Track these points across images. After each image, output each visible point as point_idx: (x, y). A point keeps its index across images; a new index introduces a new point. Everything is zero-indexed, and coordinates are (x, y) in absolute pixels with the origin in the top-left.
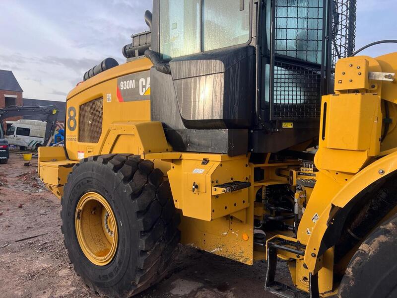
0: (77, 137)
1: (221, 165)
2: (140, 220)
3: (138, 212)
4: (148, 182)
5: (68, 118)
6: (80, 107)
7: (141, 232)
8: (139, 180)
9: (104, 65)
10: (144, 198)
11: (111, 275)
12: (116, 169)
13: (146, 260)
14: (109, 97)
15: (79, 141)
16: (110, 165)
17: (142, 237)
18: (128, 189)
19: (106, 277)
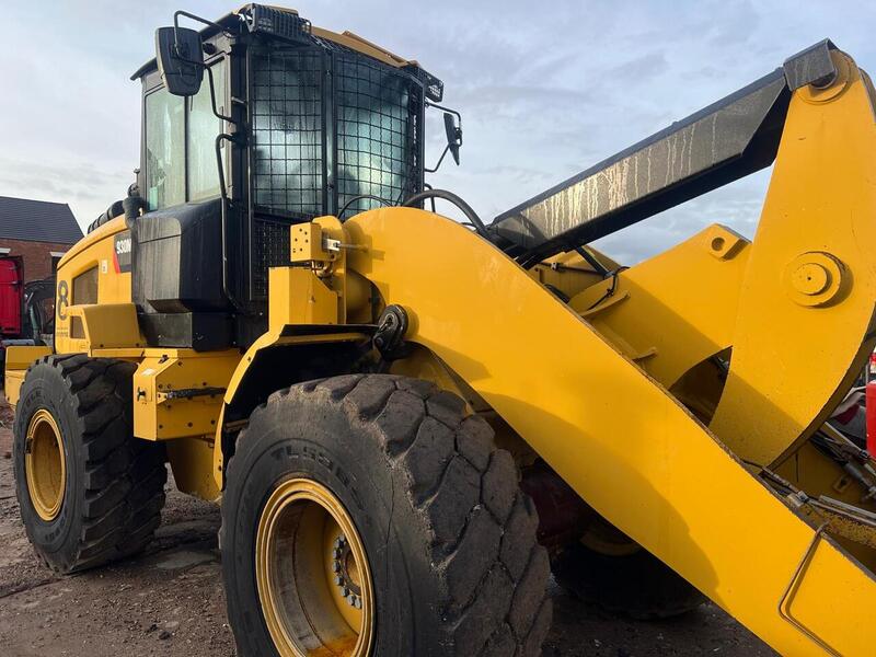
0: (68, 331)
1: (180, 364)
2: (86, 445)
3: (84, 434)
4: (113, 392)
5: (58, 298)
6: (74, 280)
7: (87, 462)
8: (98, 388)
9: (110, 213)
10: (99, 415)
11: (58, 531)
12: (66, 372)
13: (91, 504)
14: (106, 266)
15: (72, 336)
16: (60, 367)
17: (88, 469)
18: (74, 401)
19: (52, 536)
